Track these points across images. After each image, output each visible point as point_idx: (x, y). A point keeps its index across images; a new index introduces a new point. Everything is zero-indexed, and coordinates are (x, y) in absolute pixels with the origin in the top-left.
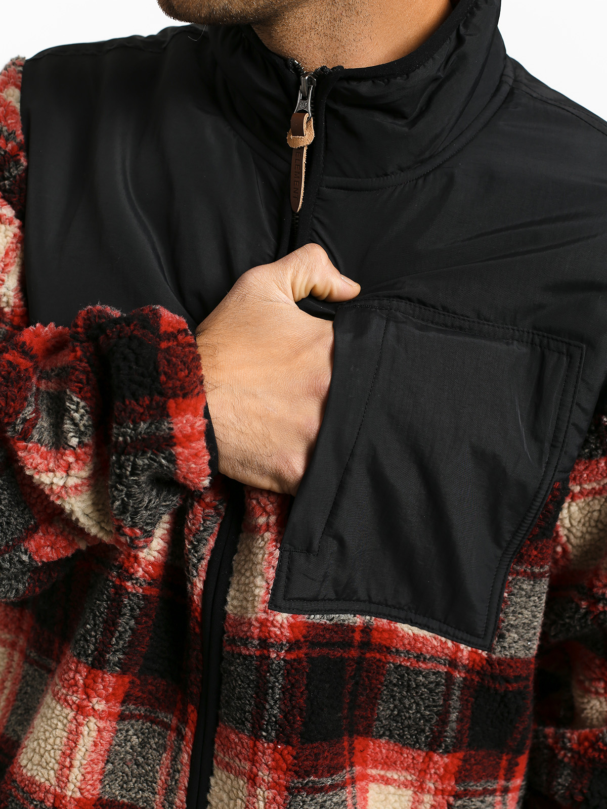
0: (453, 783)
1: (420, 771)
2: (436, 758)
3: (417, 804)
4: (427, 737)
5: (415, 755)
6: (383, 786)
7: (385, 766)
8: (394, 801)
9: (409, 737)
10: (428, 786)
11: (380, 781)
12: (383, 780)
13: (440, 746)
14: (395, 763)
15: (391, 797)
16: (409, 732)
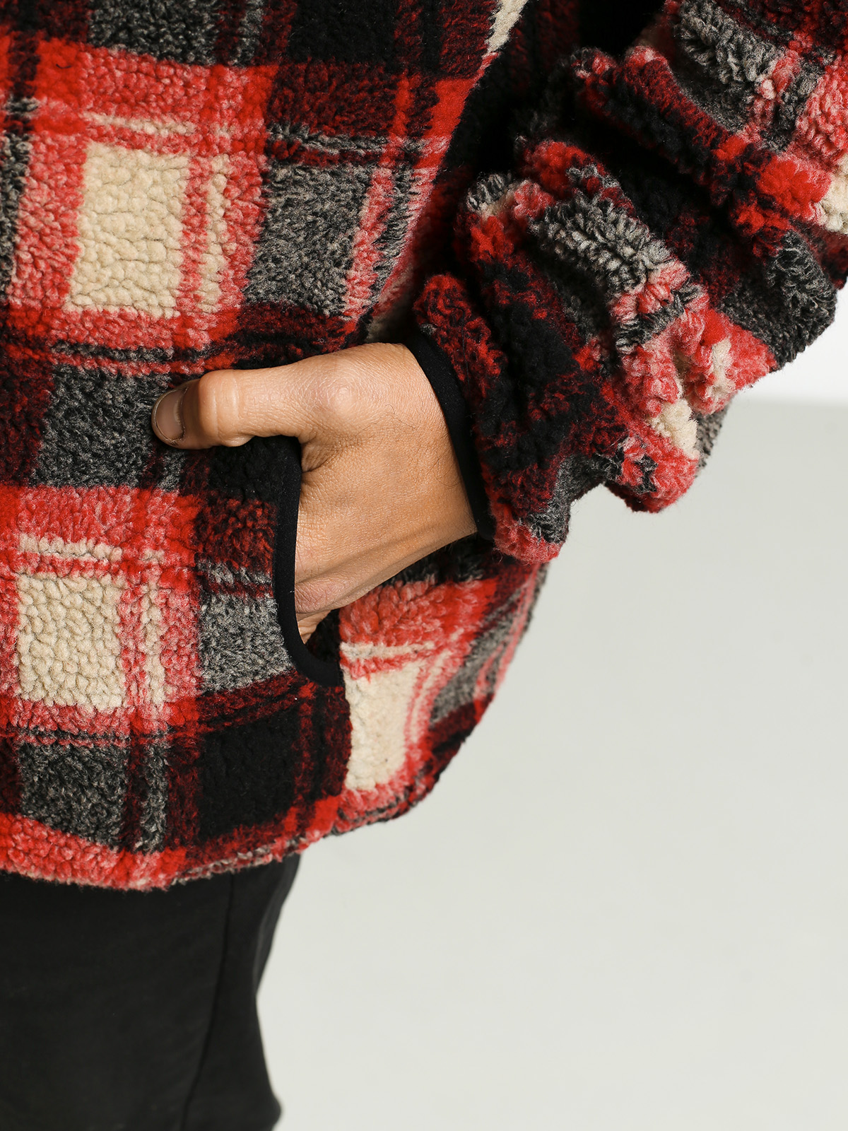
0: (260, 123)
1: (200, 113)
2: (230, 76)
3: (198, 182)
4: (209, 35)
5: (189, 77)
6: (123, 151)
7: (125, 108)
8: (150, 182)
9: (171, 38)
10: (217, 137)
11: (116, 140)
12: (123, 139)
13: (234, 53)
14: (146, 99)
15: (142, 174)
16: (169, 28)
